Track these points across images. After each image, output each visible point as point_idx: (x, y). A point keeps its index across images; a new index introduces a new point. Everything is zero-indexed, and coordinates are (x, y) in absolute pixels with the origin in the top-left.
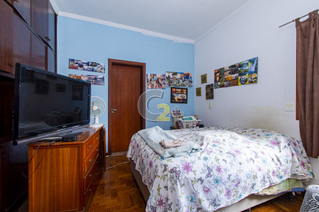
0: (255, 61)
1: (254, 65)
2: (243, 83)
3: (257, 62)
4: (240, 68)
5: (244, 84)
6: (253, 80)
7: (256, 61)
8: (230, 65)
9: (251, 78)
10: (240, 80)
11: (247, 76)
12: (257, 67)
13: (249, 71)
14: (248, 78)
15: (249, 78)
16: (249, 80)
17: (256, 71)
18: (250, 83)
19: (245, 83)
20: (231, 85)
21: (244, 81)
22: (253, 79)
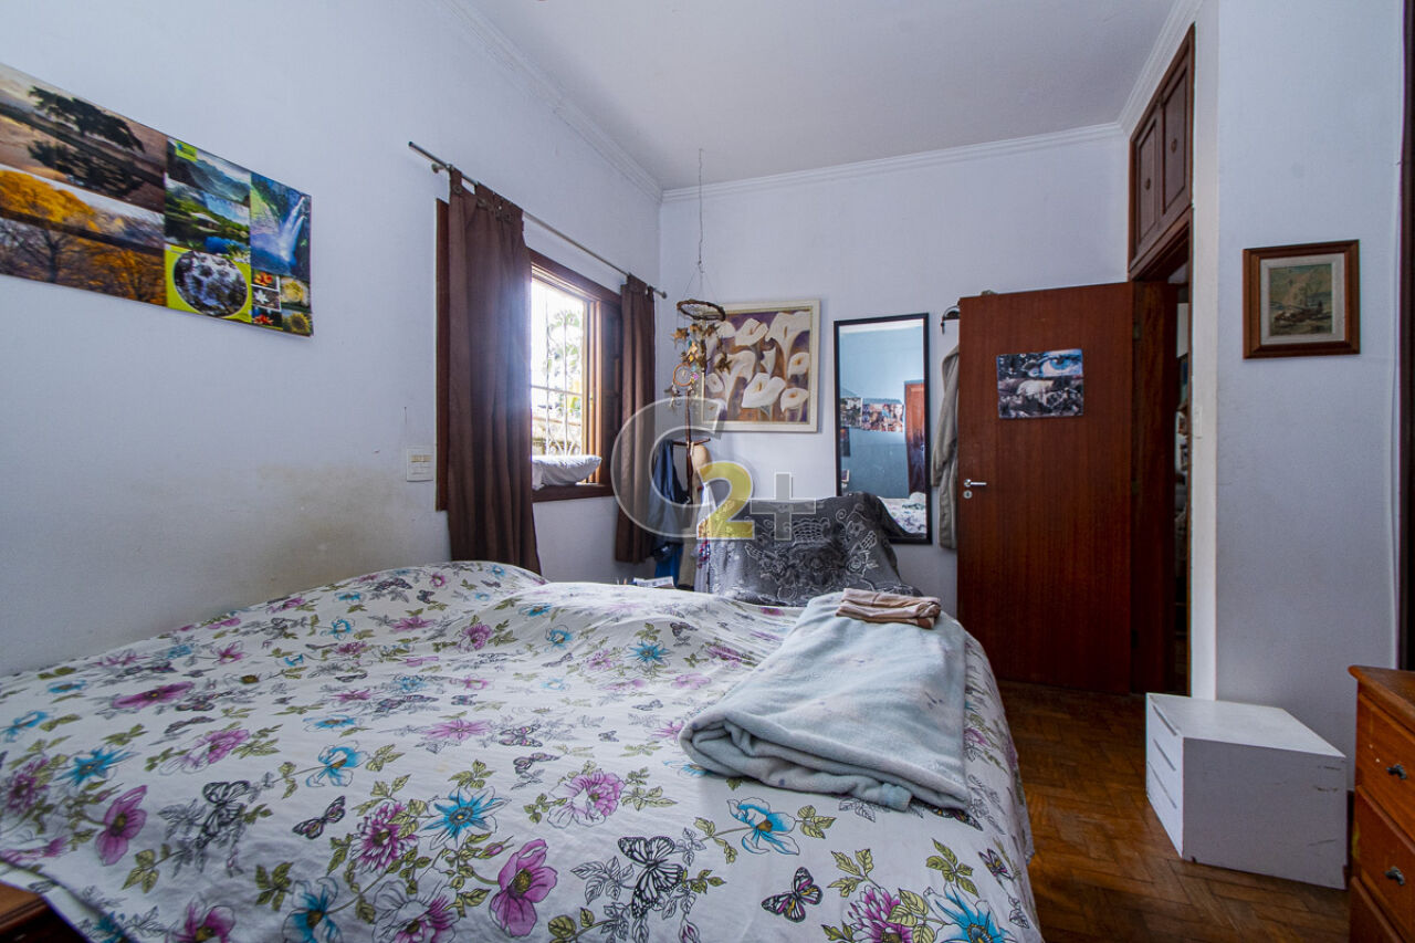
0: (297, 208)
1: (288, 225)
2: (212, 302)
3: (308, 221)
4: (182, 185)
5: (220, 315)
6: (287, 315)
7: (300, 214)
8: (70, 91)
9: (272, 296)
10: (180, 271)
11: (238, 268)
12: (308, 249)
13: (258, 244)
14: (249, 285)
15: (256, 290)
16: (256, 302)
17: (300, 267)
18: (265, 323)
19: (230, 313)
20: (62, 273)
21: (215, 291)
22: (286, 306)
